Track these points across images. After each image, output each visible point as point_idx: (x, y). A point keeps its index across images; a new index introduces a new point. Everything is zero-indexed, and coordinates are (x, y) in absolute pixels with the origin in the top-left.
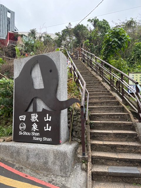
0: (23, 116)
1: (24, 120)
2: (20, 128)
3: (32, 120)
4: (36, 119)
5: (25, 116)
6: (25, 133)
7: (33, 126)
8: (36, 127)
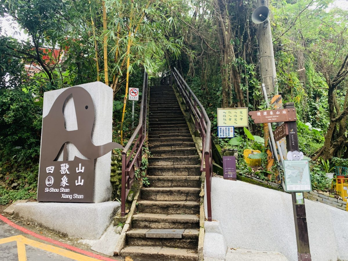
0: (51, 167)
1: (52, 172)
2: (47, 183)
3: (61, 172)
4: (67, 170)
5: (53, 167)
6: (53, 190)
7: (63, 180)
8: (65, 181)
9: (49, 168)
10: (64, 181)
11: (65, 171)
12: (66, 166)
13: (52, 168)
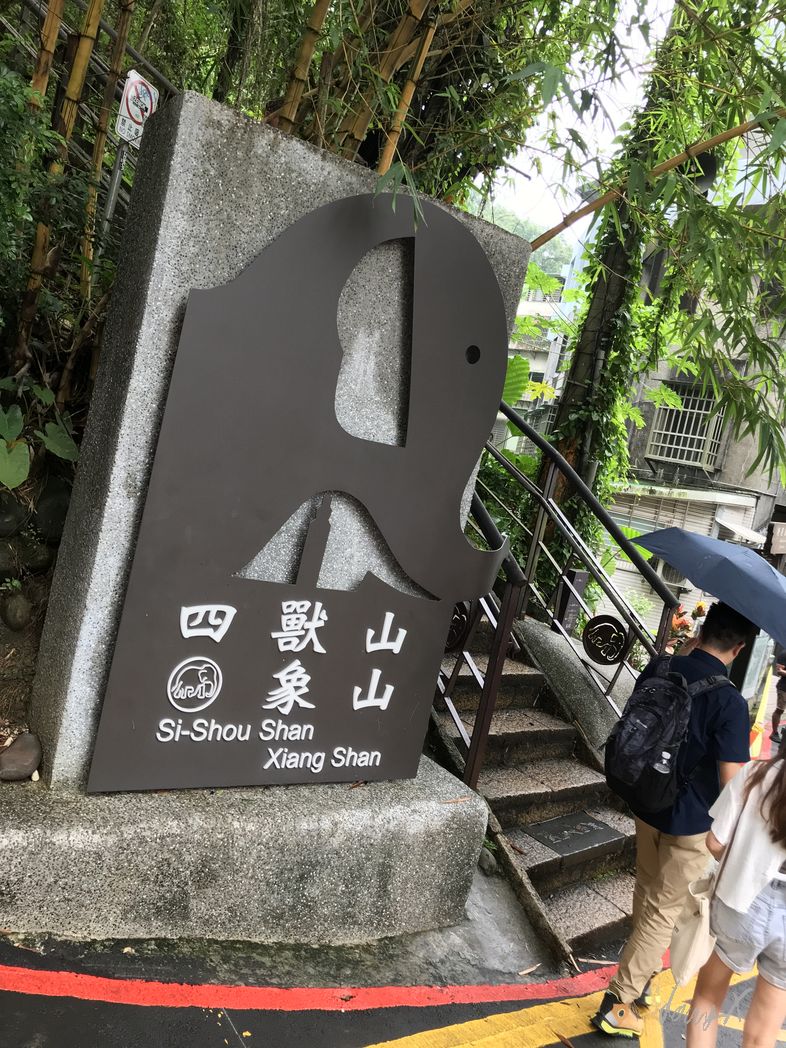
0: (214, 609)
1: (218, 636)
3: (281, 643)
4: (312, 635)
5: (231, 612)
6: (209, 730)
7: (283, 682)
8: (297, 688)
9: (201, 610)
10: (291, 687)
11: (301, 638)
12: (310, 614)
13: (221, 615)
